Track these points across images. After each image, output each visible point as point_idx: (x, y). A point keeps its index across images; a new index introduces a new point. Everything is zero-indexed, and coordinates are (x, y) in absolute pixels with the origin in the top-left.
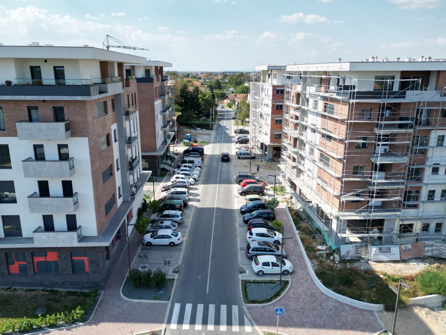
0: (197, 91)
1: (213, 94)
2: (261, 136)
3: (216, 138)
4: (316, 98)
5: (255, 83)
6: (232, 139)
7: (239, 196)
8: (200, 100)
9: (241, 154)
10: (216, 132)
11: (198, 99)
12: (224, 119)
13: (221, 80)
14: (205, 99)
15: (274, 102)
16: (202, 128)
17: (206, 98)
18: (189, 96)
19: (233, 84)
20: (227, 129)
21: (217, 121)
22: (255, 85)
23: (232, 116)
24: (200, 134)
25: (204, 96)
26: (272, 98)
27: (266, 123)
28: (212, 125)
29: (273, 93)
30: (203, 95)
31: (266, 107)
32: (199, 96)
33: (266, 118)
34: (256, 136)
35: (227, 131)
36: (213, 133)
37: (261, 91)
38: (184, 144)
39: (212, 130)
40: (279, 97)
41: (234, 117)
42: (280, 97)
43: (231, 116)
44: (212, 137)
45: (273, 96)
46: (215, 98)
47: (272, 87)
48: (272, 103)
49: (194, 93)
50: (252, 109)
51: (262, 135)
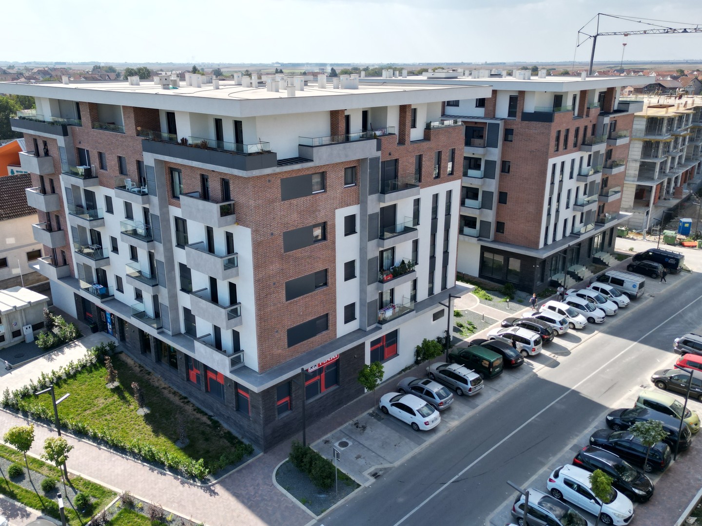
7: (652, 385)
38: (664, 240)
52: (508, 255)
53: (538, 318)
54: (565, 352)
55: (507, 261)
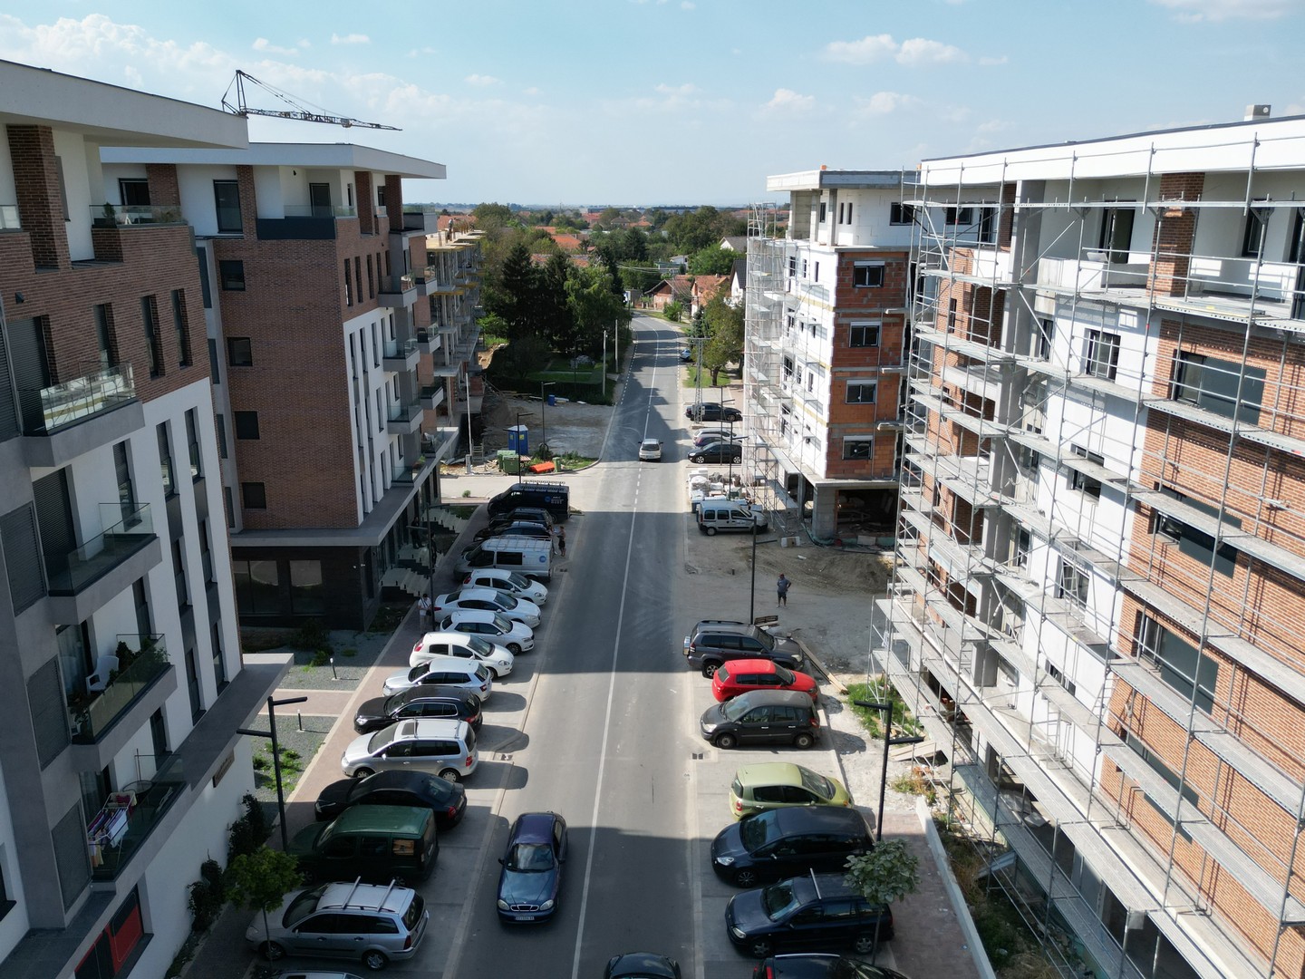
0: (559, 267)
1: (615, 275)
2: (786, 440)
3: (619, 439)
4: (1108, 321)
5: (765, 241)
6: (680, 442)
7: (707, 746)
8: (572, 298)
9: (710, 515)
10: (624, 412)
11: (565, 294)
12: (651, 363)
13: (648, 230)
14: (589, 293)
15: (845, 315)
16: (574, 399)
17: (591, 290)
18: (534, 283)
19: (685, 243)
20: (663, 402)
21: (627, 372)
22: (765, 246)
23: (680, 352)
24: (564, 422)
25: (586, 285)
26: (838, 300)
27: (808, 396)
28: (611, 383)
29: (840, 281)
30: (581, 280)
31: (810, 333)
32: (568, 283)
33: (811, 376)
34: (769, 443)
35: (660, 409)
36: (611, 415)
37: (787, 272)
38: (501, 467)
39: (610, 404)
40: (866, 296)
41: (686, 355)
42: (870, 294)
43: (675, 352)
44: (607, 434)
45: (840, 291)
46: (621, 292)
47: (835, 258)
48: (836, 319)
49: (552, 275)
50: (753, 340)
51: (791, 439)
52: (284, 556)
53: (424, 681)
54: (518, 740)
55: (284, 572)
